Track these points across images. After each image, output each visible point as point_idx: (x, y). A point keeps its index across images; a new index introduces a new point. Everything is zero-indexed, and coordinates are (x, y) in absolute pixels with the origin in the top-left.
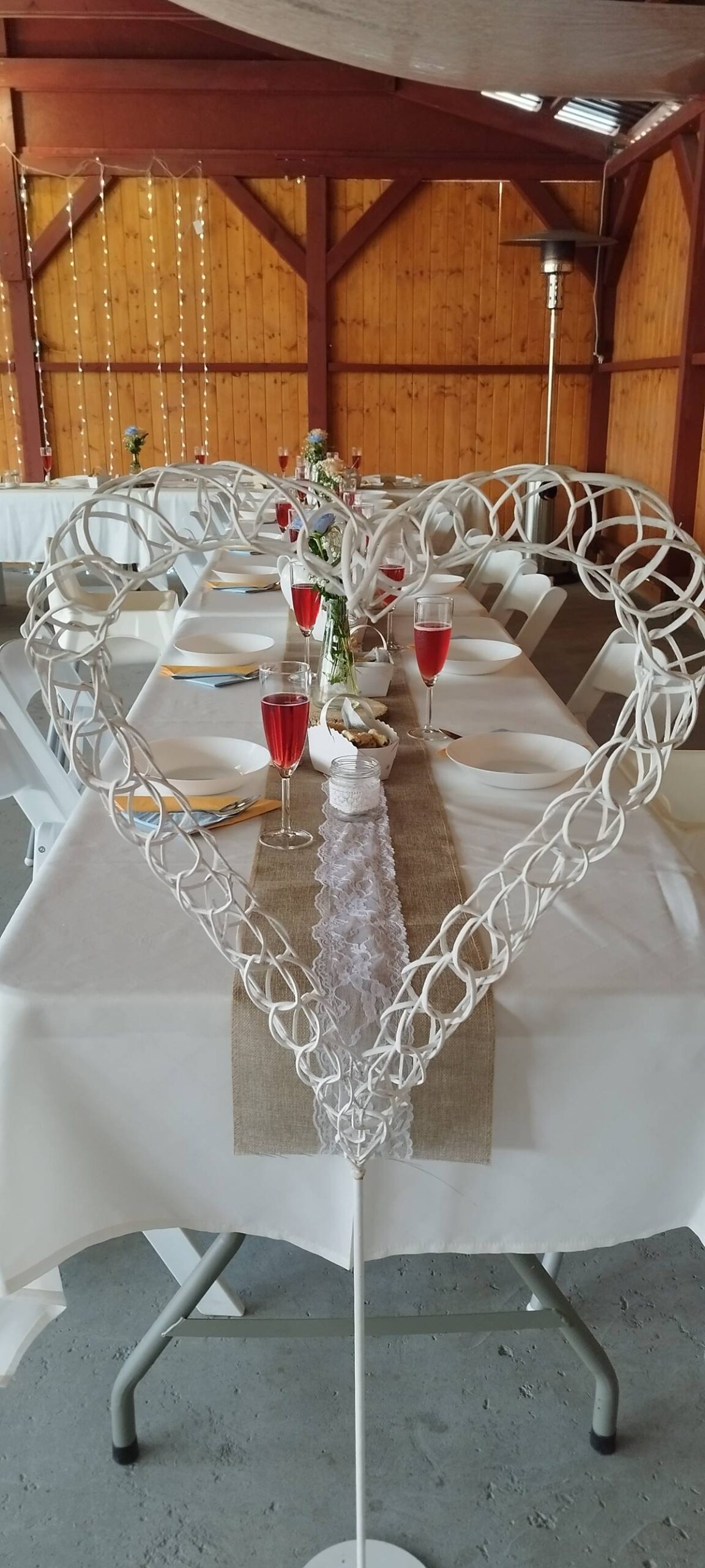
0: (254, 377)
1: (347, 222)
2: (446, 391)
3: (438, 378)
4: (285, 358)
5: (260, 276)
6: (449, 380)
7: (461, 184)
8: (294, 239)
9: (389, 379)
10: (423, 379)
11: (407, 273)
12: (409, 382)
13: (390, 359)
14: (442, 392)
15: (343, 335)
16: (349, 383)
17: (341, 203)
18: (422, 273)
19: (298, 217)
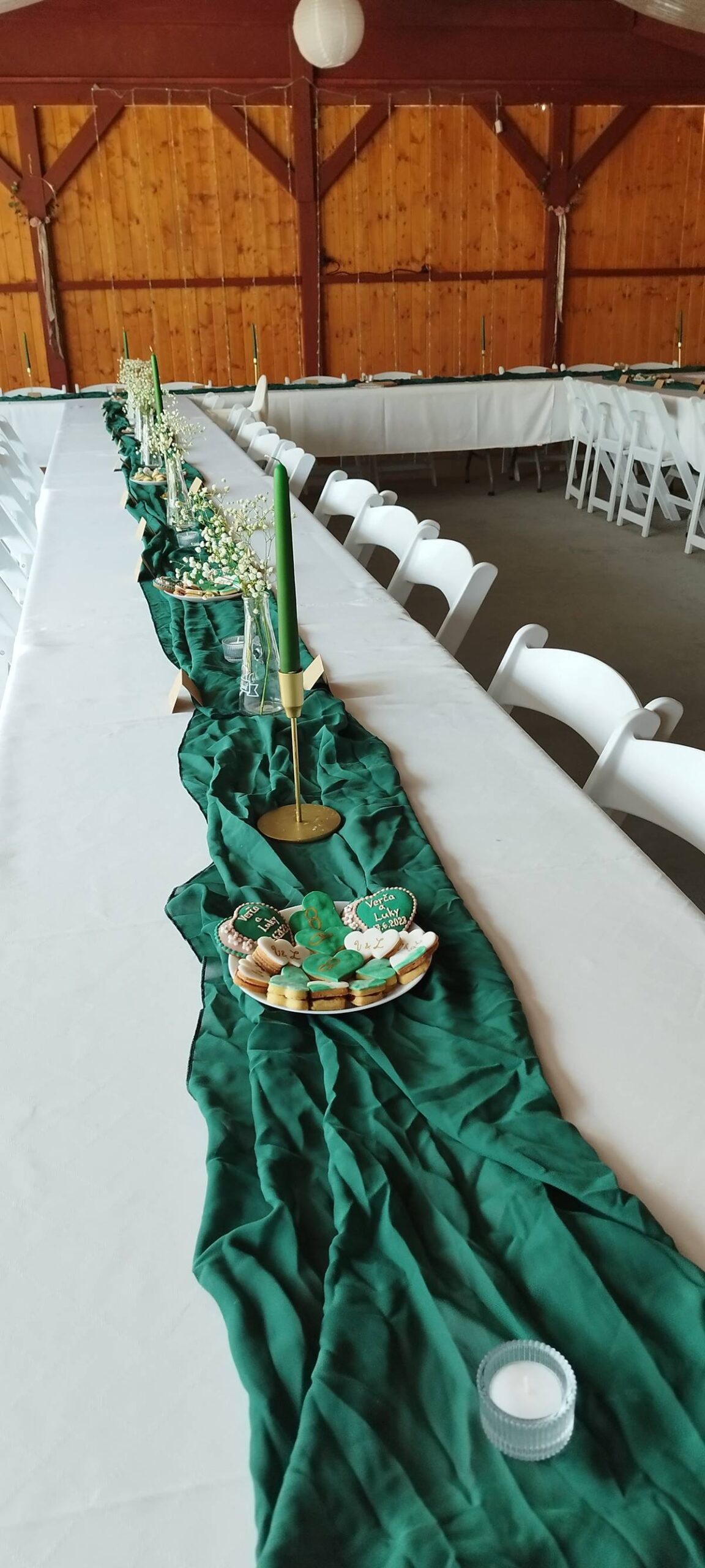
0: (498, 284)
1: (583, 145)
2: (653, 292)
3: (647, 280)
4: (523, 265)
5: (508, 193)
6: (656, 282)
7: (675, 109)
8: (540, 158)
9: (613, 283)
10: (636, 281)
11: (628, 188)
12: (624, 285)
13: (611, 265)
14: (649, 293)
17: (578, 126)
18: (639, 188)
19: (542, 137)
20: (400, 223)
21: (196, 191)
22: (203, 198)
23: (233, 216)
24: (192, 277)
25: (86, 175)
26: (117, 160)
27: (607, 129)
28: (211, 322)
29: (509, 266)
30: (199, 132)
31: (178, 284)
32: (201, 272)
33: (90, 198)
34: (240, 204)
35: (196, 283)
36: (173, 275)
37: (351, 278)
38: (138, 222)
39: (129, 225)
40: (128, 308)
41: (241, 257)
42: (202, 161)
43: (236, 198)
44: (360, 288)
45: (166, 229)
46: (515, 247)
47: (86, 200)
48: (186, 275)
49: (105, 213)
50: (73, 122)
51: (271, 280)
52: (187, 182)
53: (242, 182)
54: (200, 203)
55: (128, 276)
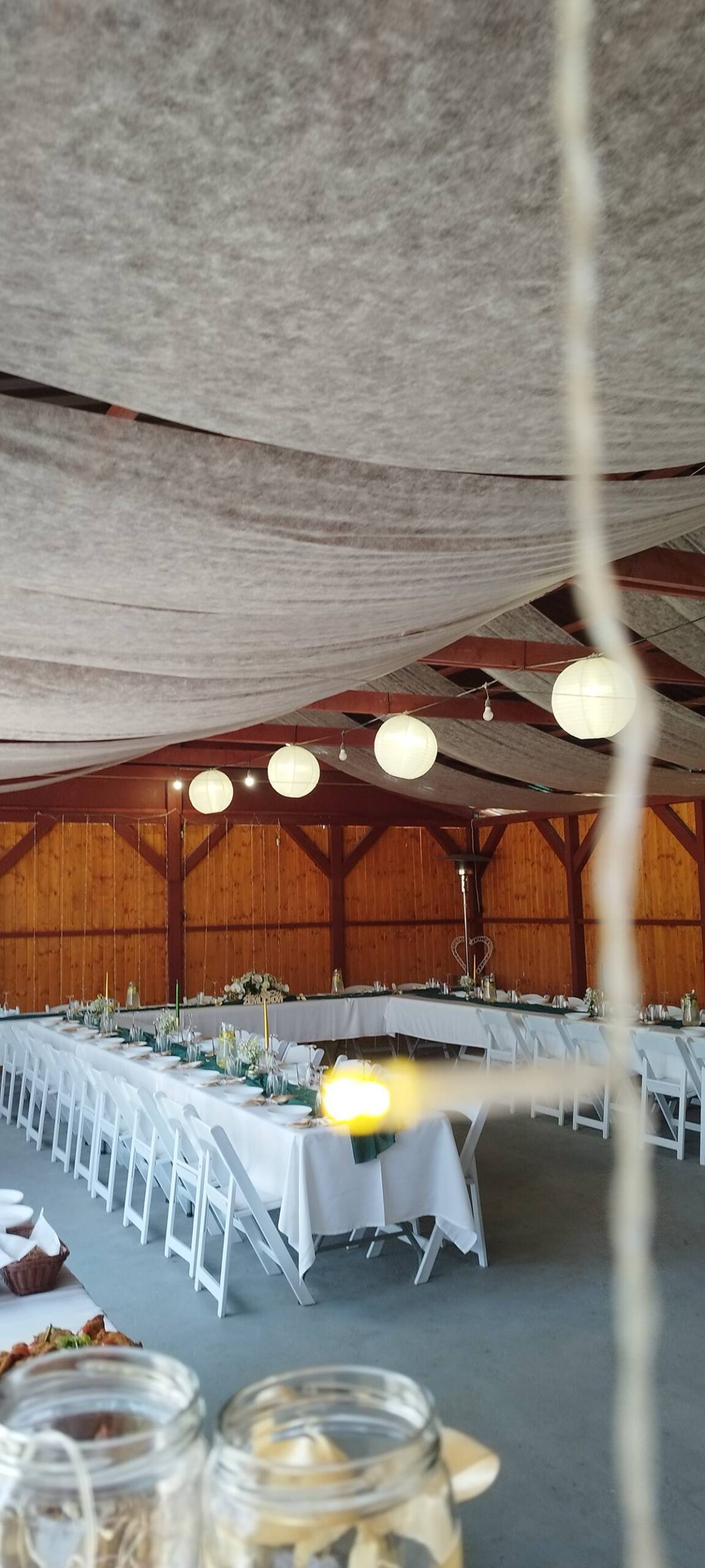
0: (300, 931)
1: (349, 849)
2: (400, 935)
3: (396, 928)
4: (316, 919)
5: (304, 875)
6: (402, 929)
7: (402, 829)
8: (323, 855)
9: (375, 930)
10: (390, 929)
11: (378, 872)
12: (382, 931)
13: (372, 918)
14: (398, 936)
15: (348, 905)
16: (351, 931)
17: (346, 837)
18: (385, 873)
19: (325, 845)
20: (235, 893)
21: (98, 874)
22: (102, 878)
23: (122, 889)
24: (91, 929)
25: (22, 866)
26: (45, 856)
27: (365, 840)
28: (102, 959)
29: (307, 920)
30: (102, 839)
31: (79, 933)
32: (97, 926)
33: (23, 879)
34: (127, 883)
35: (93, 933)
36: (77, 927)
37: (202, 929)
38: (55, 894)
39: (49, 895)
40: (42, 950)
41: (126, 917)
42: (103, 856)
43: (126, 878)
44: (207, 935)
45: (75, 898)
46: (310, 908)
47: (20, 880)
48: (86, 927)
49: (33, 888)
50: (17, 833)
51: (147, 931)
52: (92, 869)
53: (129, 869)
54: (100, 882)
55: (45, 928)
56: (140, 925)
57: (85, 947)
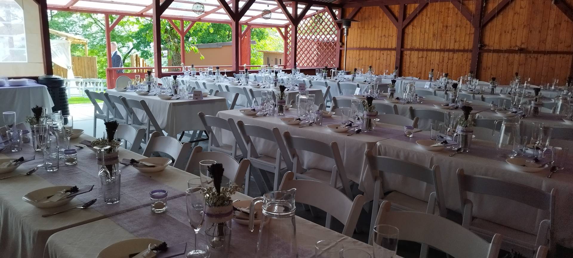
20: (513, 34)
21: (445, 25)
25: (415, 22)
26: (424, 17)
28: (443, 62)
29: (558, 50)
30: (448, 10)
31: (435, 50)
32: (442, 47)
33: (415, 27)
34: (458, 28)
35: (440, 50)
36: (434, 48)
37: (492, 51)
39: (424, 34)
40: (420, 56)
41: (455, 44)
42: (448, 17)
45: (434, 35)
46: (562, 43)
47: (414, 28)
48: (438, 48)
49: (418, 31)
51: (464, 51)
52: (443, 23)
53: (459, 23)
54: (446, 28)
56: (462, 48)
57: (436, 57)
